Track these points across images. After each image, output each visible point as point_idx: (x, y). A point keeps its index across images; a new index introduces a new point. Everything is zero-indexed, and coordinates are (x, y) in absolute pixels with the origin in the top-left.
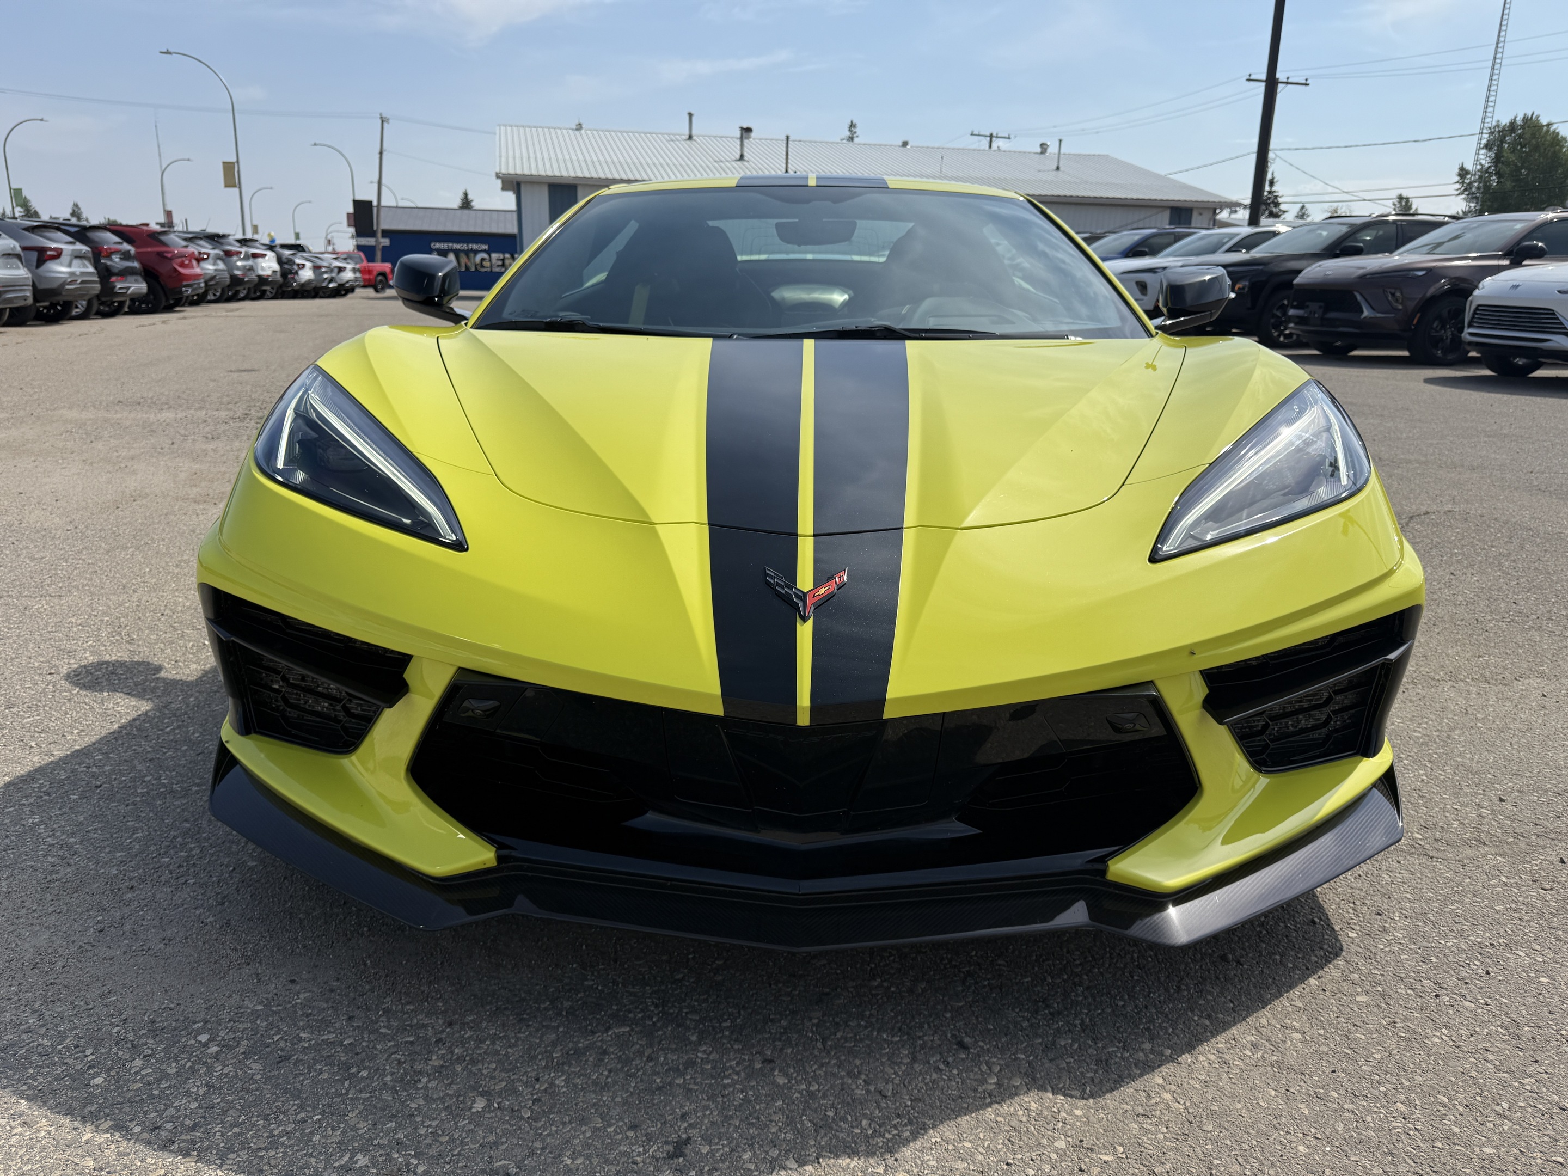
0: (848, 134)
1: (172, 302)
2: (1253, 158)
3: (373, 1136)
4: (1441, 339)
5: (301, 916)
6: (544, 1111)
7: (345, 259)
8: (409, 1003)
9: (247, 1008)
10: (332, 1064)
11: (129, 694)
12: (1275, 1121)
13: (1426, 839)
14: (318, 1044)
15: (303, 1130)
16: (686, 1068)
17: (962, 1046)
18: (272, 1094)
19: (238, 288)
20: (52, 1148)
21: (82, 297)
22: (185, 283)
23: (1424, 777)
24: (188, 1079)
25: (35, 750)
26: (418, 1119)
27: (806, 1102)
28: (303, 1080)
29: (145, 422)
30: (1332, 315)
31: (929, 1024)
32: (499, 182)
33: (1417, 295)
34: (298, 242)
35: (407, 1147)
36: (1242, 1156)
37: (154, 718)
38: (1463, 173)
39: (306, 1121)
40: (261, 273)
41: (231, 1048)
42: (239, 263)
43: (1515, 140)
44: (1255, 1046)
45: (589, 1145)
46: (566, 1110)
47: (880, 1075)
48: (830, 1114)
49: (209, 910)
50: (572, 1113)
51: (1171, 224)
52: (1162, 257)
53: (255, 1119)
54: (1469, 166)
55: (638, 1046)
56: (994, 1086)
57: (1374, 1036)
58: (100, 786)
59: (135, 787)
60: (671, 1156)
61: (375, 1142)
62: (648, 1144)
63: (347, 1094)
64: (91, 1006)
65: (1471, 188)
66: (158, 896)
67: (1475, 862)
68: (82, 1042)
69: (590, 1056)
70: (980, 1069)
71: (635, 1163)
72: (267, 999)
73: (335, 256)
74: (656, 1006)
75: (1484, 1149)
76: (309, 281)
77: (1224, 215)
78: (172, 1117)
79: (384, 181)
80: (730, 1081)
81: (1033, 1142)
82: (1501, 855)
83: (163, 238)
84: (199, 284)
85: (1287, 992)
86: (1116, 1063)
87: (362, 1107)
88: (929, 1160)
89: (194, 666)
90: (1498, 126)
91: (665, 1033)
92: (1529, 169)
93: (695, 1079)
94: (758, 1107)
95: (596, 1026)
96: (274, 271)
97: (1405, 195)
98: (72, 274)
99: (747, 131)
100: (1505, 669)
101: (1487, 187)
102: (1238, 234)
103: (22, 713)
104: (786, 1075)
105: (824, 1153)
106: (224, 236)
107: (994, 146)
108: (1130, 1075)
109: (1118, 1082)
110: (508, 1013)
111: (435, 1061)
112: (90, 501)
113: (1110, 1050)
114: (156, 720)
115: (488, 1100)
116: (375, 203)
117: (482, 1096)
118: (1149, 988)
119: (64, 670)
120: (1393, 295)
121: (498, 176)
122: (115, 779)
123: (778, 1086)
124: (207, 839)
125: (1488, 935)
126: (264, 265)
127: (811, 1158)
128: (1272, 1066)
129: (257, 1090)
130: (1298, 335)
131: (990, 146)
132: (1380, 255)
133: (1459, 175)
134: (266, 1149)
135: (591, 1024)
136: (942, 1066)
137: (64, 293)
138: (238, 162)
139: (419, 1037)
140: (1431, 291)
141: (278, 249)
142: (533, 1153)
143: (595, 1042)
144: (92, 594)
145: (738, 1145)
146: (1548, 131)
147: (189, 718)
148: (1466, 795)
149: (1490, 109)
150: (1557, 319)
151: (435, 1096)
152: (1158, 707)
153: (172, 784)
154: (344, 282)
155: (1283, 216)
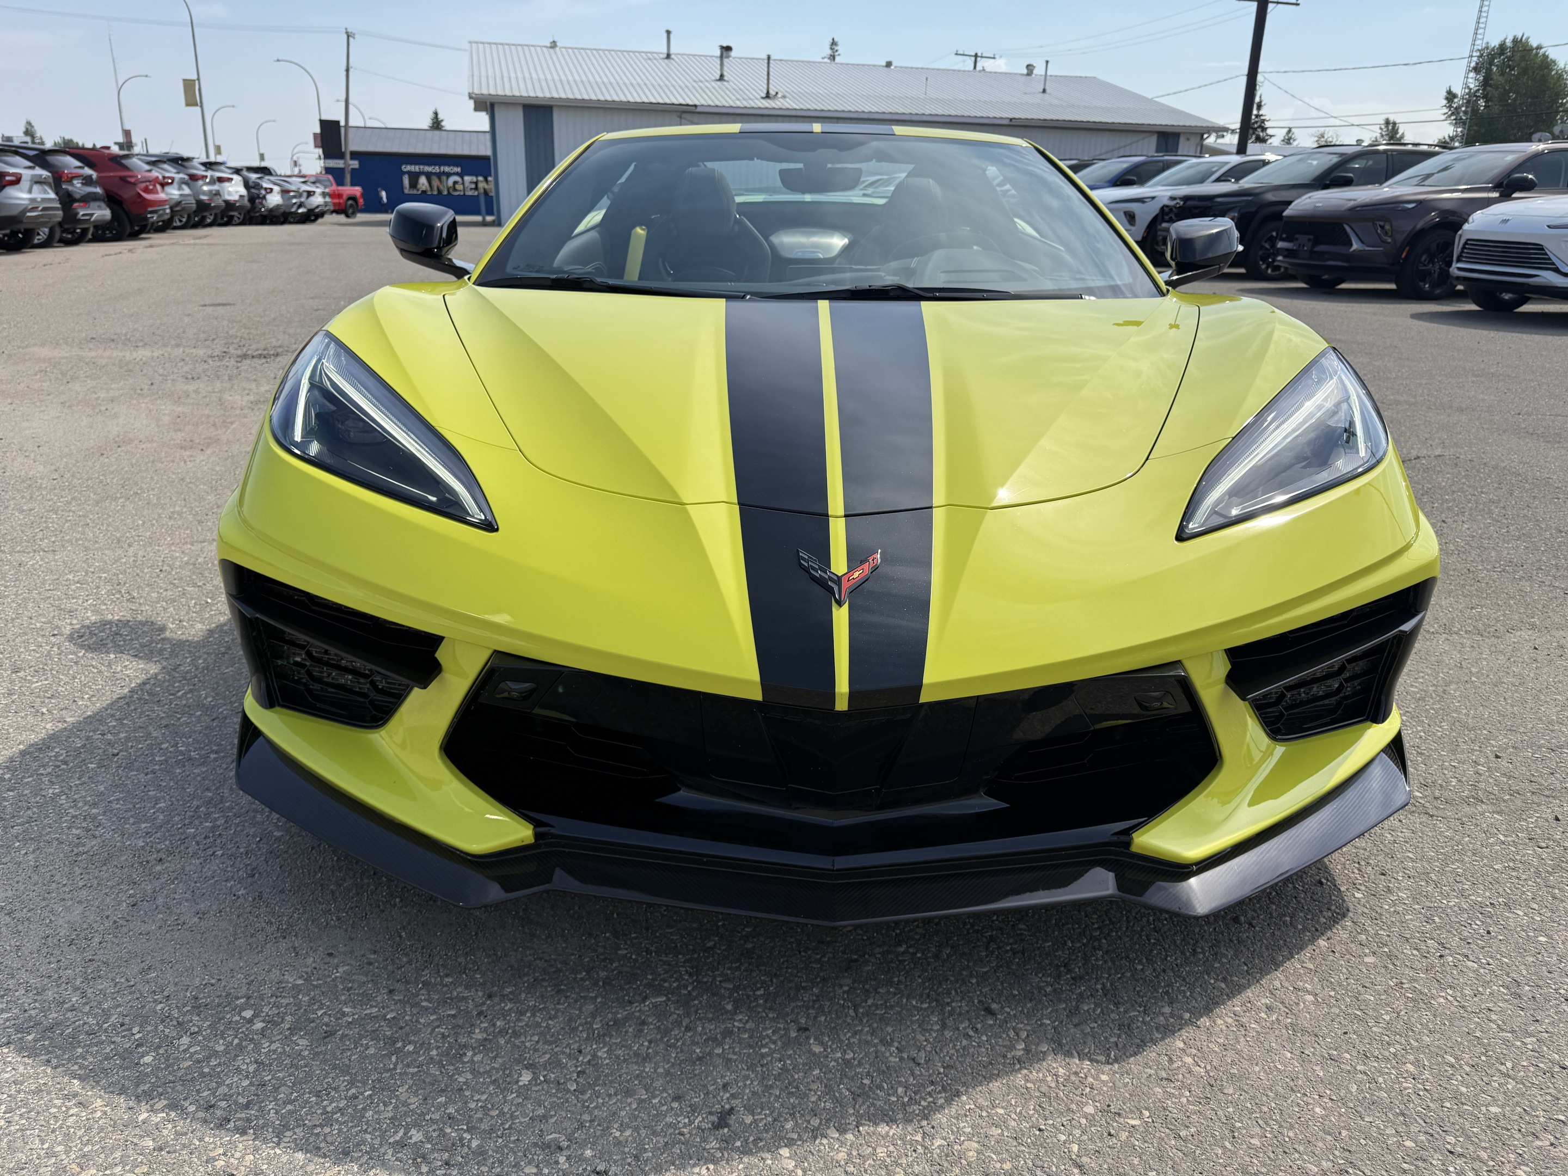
0: (829, 52)
1: (137, 228)
2: (1244, 80)
3: (425, 1111)
4: (1430, 273)
5: (332, 887)
6: (589, 1083)
7: (314, 183)
8: (447, 976)
9: (287, 982)
10: (377, 1039)
11: (136, 656)
12: (1292, 1084)
13: (1426, 796)
14: (362, 1019)
15: (356, 1106)
16: (724, 1038)
17: (990, 1012)
18: (322, 1070)
19: (205, 214)
20: (110, 1129)
21: (44, 224)
22: (150, 209)
23: (1422, 734)
24: (237, 1056)
25: (47, 717)
26: (467, 1093)
27: (843, 1070)
28: (351, 1056)
29: (121, 361)
30: (1320, 248)
31: (956, 990)
32: (472, 103)
33: (1406, 227)
34: (263, 164)
35: (459, 1122)
36: (1262, 1118)
37: (164, 682)
38: (1451, 96)
39: (357, 1097)
40: (228, 198)
41: (276, 1024)
42: (205, 188)
43: (1504, 62)
44: (1269, 1008)
45: (636, 1118)
46: (611, 1082)
47: (912, 1042)
48: (867, 1082)
49: (239, 883)
50: (616, 1085)
51: (1157, 151)
52: (1149, 187)
53: (307, 1095)
54: (1458, 90)
55: (676, 1016)
56: (1022, 1052)
57: (1383, 997)
58: (118, 754)
59: (153, 755)
60: (717, 1126)
61: (428, 1117)
62: (693, 1115)
63: (395, 1069)
64: (132, 983)
65: (1458, 113)
66: (187, 869)
67: (1474, 821)
68: (127, 1020)
69: (630, 1026)
70: (1008, 1035)
71: (683, 1135)
72: (307, 973)
73: (303, 180)
74: (691, 975)
75: (1490, 1108)
76: (278, 206)
77: (1211, 140)
78: (225, 1095)
79: (351, 100)
80: (767, 1050)
81: (1062, 1107)
82: (1498, 813)
83: (125, 162)
84: (164, 210)
85: (1298, 953)
86: (1138, 1027)
87: (411, 1082)
88: (965, 1127)
89: (199, 626)
90: (1487, 48)
91: (700, 1002)
92: (1517, 93)
93: (733, 1048)
94: (796, 1077)
95: (633, 996)
96: (241, 196)
97: (1391, 119)
98: (33, 200)
99: (727, 49)
100: (1498, 621)
101: (1475, 111)
102: (1227, 163)
103: (29, 678)
104: (822, 1043)
105: (863, 1122)
106: (188, 159)
107: (979, 67)
108: (1152, 1040)
109: (1141, 1046)
110: (545, 984)
111: (478, 1035)
112: (73, 447)
113: (1132, 1014)
114: (167, 684)
115: (534, 1073)
116: (342, 123)
117: (527, 1068)
118: (1166, 951)
119: (67, 630)
120: (1382, 227)
121: (471, 98)
122: (132, 747)
123: (814, 1054)
124: (230, 808)
125: (1487, 894)
126: (230, 189)
127: (851, 1127)
128: (1287, 1028)
129: (306, 1066)
130: (1286, 269)
131: (975, 68)
132: (1370, 187)
133: (1447, 98)
134: (321, 1126)
135: (628, 994)
136: (971, 1033)
137: (25, 221)
138: (198, 79)
139: (460, 1011)
140: (1420, 225)
141: (245, 173)
142: (581, 1126)
143: (633, 1013)
144: (87, 549)
145: (780, 1115)
146: (1537, 54)
147: (200, 681)
148: (1463, 752)
149: (1480, 31)
150: (1546, 254)
151: (482, 1070)
152: (1185, 685)
153: (190, 751)
154: (313, 207)
155: (1269, 141)
